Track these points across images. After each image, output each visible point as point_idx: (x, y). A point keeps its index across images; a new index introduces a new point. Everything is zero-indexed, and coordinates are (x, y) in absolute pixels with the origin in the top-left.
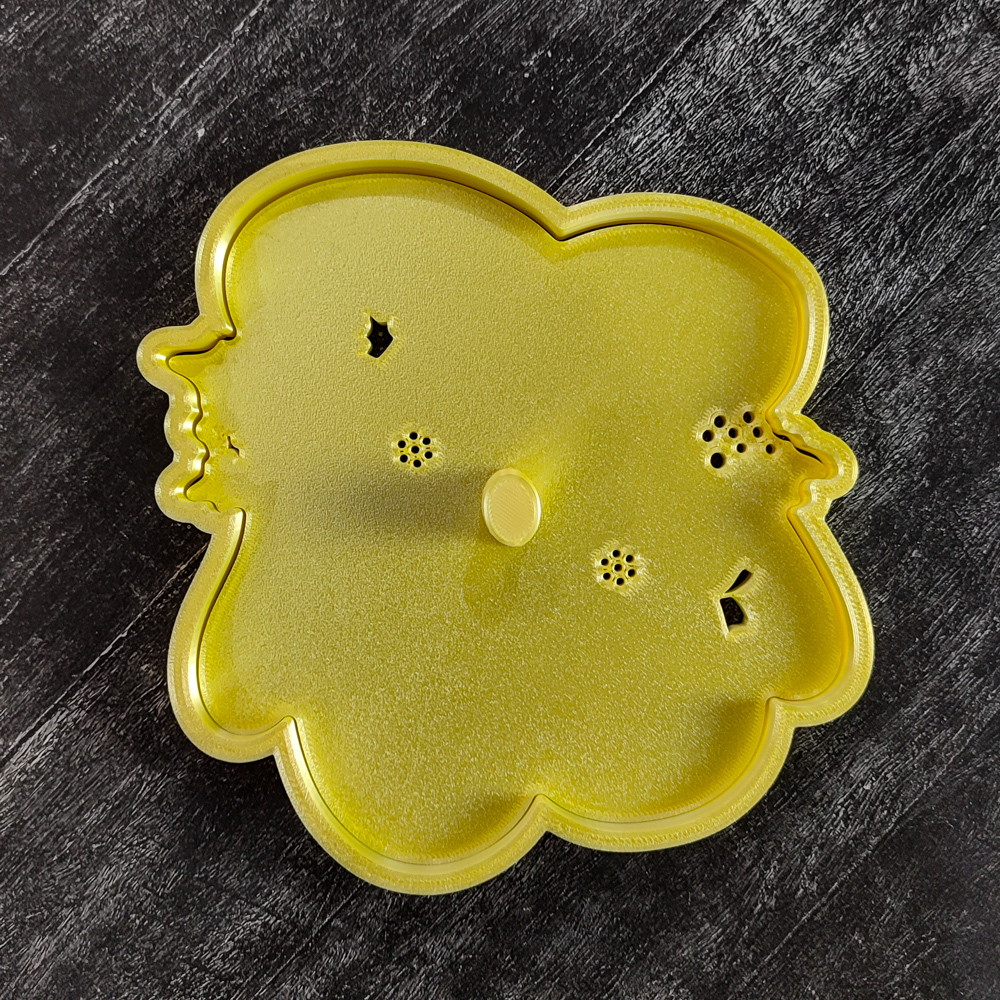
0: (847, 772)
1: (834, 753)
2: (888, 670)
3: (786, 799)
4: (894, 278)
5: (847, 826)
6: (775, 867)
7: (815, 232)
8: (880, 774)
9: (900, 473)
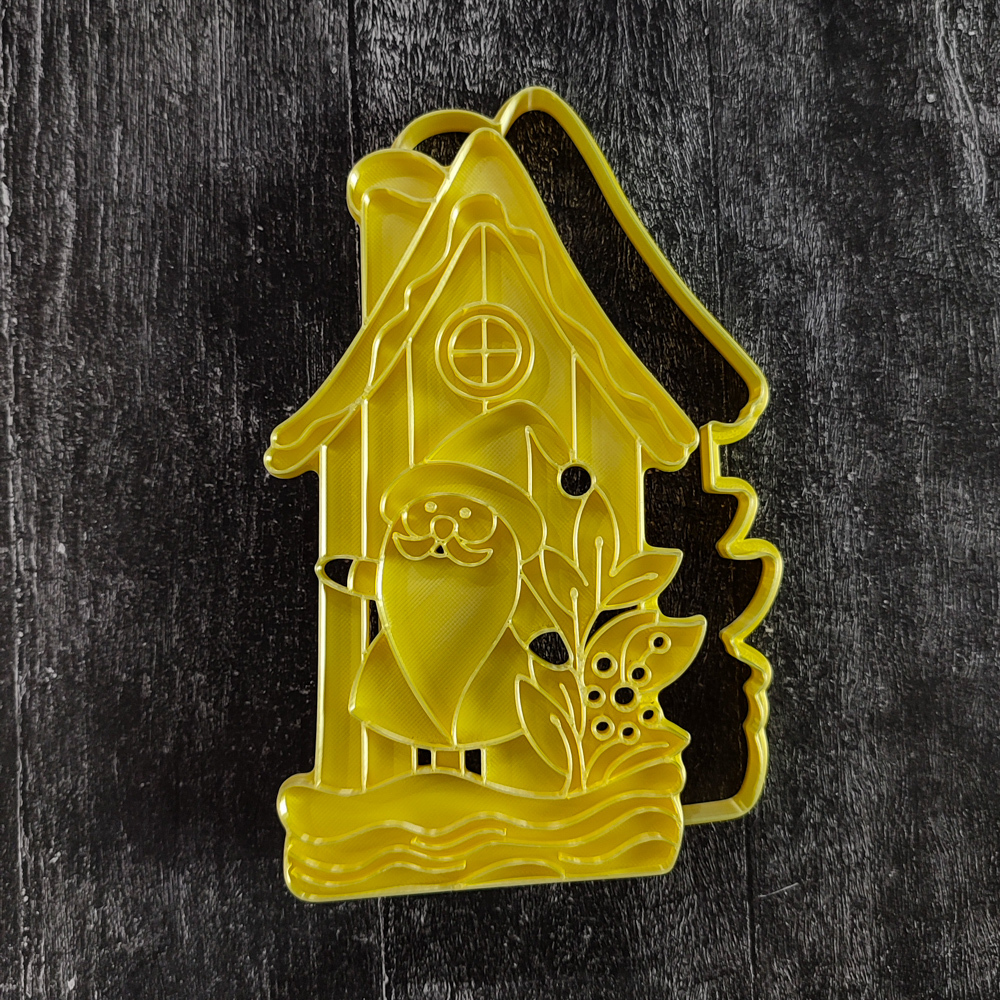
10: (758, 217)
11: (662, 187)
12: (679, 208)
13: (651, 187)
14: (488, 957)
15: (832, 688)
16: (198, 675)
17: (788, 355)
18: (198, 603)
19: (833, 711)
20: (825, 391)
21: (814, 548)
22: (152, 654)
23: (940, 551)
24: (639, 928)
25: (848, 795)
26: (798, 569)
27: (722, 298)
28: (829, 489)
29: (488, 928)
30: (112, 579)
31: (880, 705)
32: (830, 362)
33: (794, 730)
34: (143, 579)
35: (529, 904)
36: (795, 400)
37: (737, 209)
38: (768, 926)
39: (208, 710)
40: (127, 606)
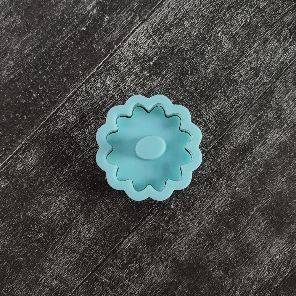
0: (269, 251)
1: (264, 243)
2: (285, 209)
3: (244, 262)
4: (287, 50)
5: (269, 273)
6: (239, 290)
7: (255, 32)
8: (283, 252)
9: (290, 128)
10: (285, 94)
11: (267, 59)
12: (266, 70)
13: (264, 57)
14: (9, 214)
15: (173, 240)
16: (12, 63)
17: (254, 139)
18: (31, 44)
19: (167, 246)
20: (254, 159)
21: (208, 198)
22: (6, 45)
23: (240, 234)
24: (56, 248)
25: (147, 273)
26: (197, 199)
27: (252, 106)
28: (228, 186)
29: (17, 206)
30: (16, 15)
31: (181, 258)
32: (264, 153)
33: (151, 240)
34: (24, 23)
35: (34, 211)
36: (244, 153)
37: (282, 86)
38: (90, 284)
39: (5, 74)
40: (13, 26)
